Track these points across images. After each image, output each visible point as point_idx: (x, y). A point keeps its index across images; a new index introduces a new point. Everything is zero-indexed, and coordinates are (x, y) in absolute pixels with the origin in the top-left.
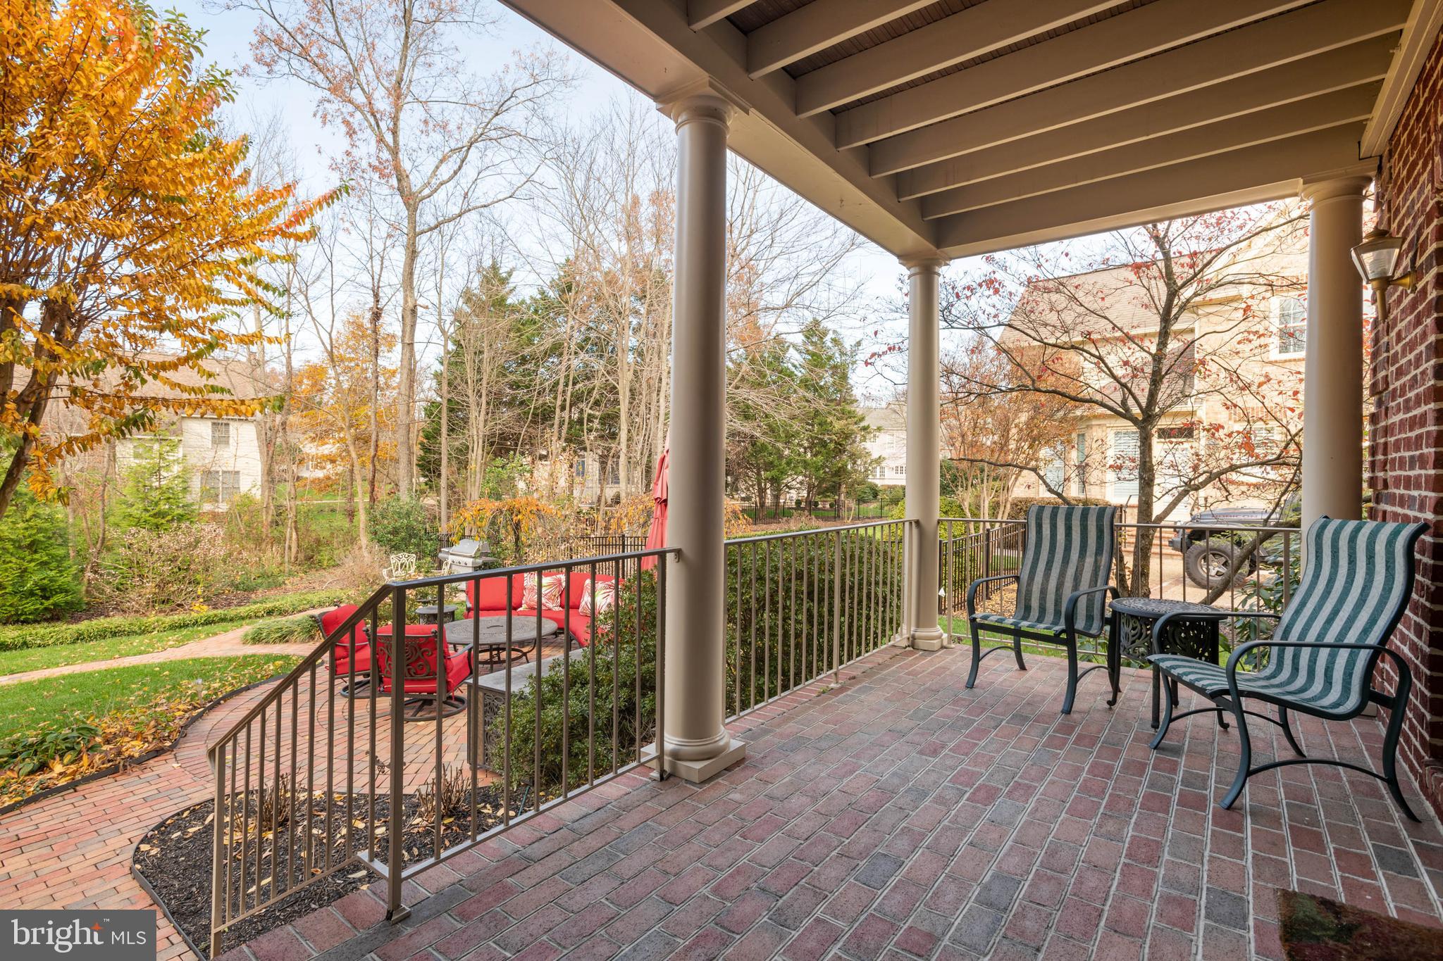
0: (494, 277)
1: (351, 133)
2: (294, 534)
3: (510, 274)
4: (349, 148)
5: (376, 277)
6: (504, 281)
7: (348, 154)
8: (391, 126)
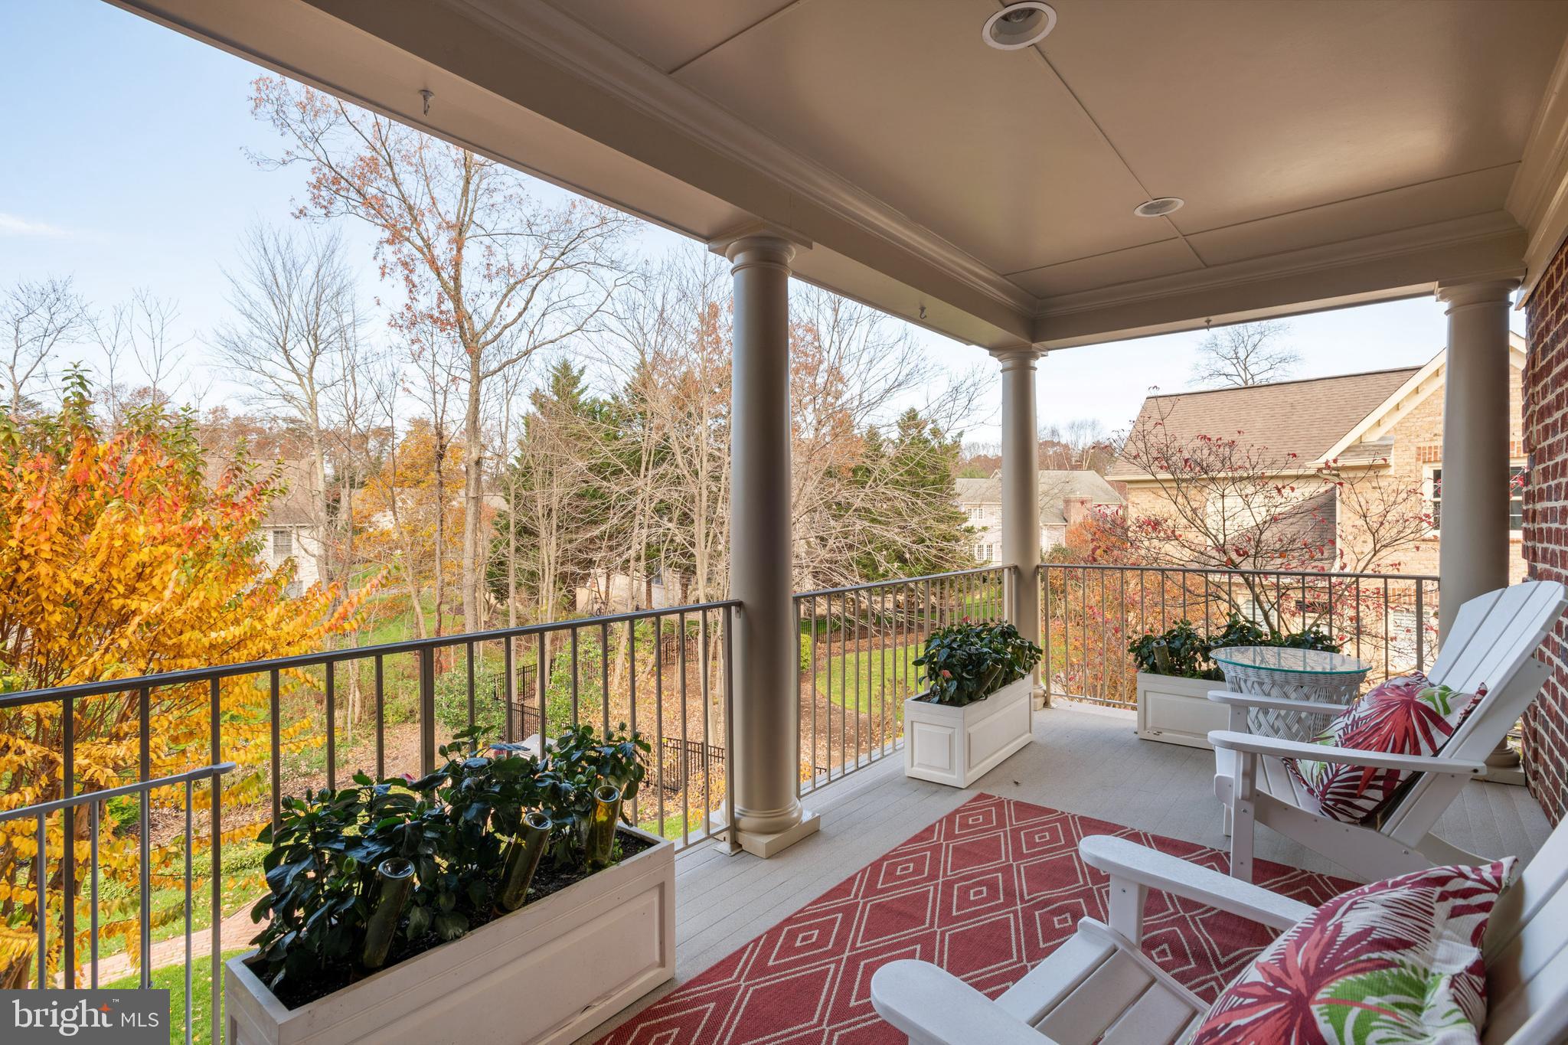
0: (566, 379)
1: (412, 286)
2: (357, 693)
3: (582, 372)
4: (409, 302)
5: (439, 415)
6: (575, 381)
7: (409, 308)
8: (452, 274)
